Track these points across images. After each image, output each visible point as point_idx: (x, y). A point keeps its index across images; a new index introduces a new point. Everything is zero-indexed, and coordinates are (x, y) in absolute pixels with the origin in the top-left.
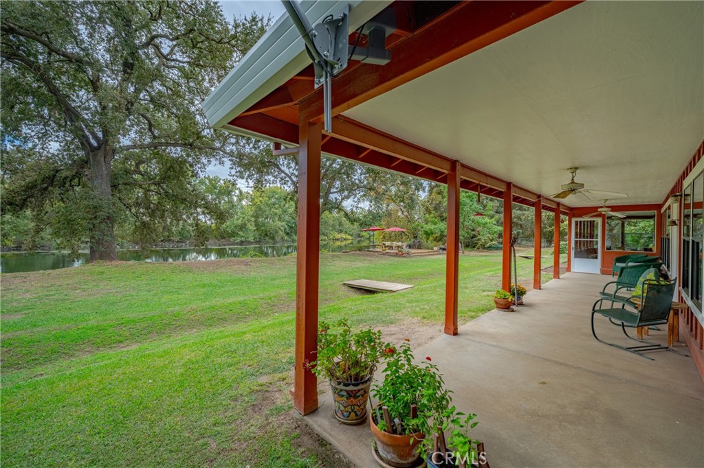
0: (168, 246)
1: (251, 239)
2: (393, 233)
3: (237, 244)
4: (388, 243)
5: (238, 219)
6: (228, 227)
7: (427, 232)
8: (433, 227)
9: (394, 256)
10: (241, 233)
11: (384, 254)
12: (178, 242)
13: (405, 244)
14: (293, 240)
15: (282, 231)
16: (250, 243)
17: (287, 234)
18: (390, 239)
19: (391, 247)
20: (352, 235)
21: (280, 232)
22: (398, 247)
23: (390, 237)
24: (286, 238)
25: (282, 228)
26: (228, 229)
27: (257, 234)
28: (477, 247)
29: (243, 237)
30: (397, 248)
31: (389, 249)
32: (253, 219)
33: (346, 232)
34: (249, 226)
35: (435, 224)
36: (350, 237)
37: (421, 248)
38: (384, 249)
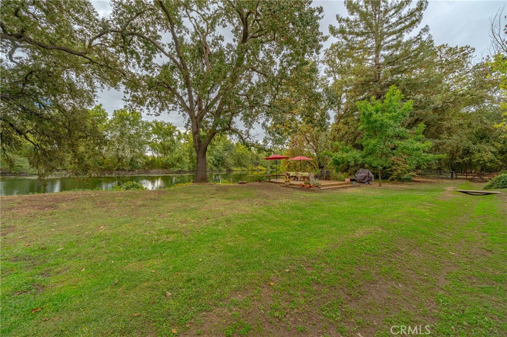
0: (122, 174)
1: (186, 169)
2: (299, 163)
3: (176, 173)
4: (292, 174)
5: (176, 154)
6: (168, 159)
7: (336, 161)
8: (345, 155)
9: (299, 189)
10: (178, 164)
11: (287, 186)
12: (129, 171)
13: (313, 174)
14: (220, 170)
15: (210, 163)
16: (185, 172)
17: (216, 165)
18: (295, 168)
19: (296, 178)
20: (266, 167)
21: (209, 164)
22: (304, 177)
23: (295, 167)
24: (214, 168)
25: (211, 161)
26: (168, 162)
27: (191, 165)
28: (390, 178)
29: (180, 167)
30: (302, 179)
31: (294, 180)
32: (188, 154)
33: (261, 165)
34: (184, 158)
35: (347, 152)
36: (264, 169)
37: (329, 180)
38: (288, 179)
